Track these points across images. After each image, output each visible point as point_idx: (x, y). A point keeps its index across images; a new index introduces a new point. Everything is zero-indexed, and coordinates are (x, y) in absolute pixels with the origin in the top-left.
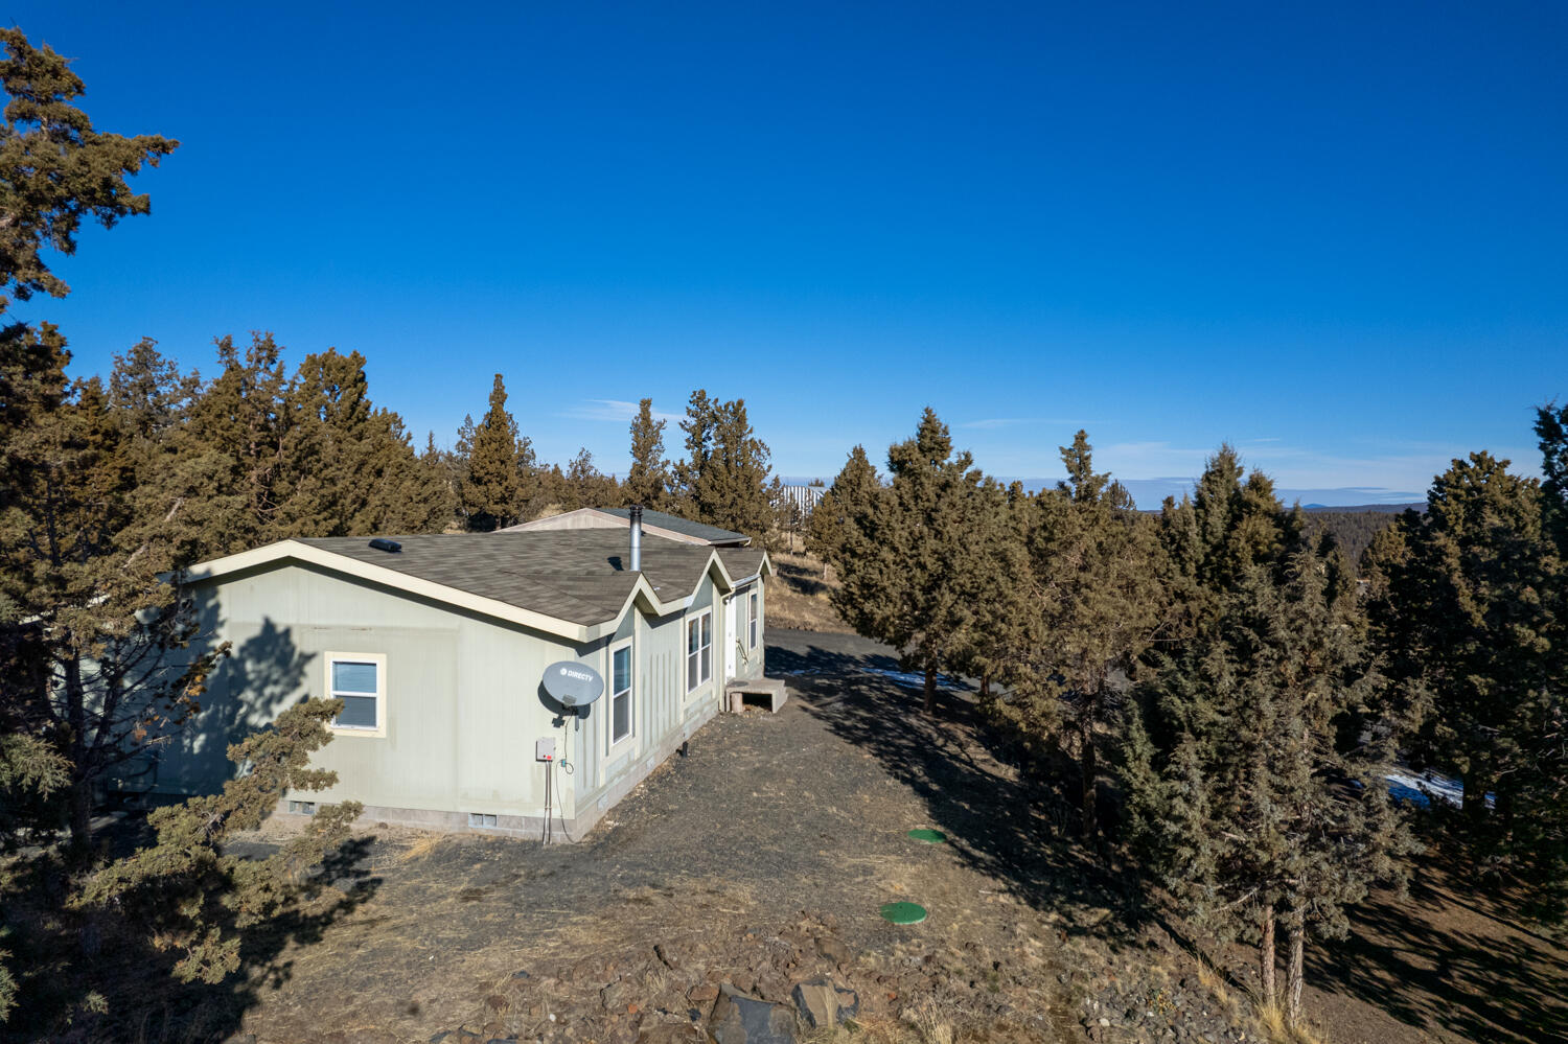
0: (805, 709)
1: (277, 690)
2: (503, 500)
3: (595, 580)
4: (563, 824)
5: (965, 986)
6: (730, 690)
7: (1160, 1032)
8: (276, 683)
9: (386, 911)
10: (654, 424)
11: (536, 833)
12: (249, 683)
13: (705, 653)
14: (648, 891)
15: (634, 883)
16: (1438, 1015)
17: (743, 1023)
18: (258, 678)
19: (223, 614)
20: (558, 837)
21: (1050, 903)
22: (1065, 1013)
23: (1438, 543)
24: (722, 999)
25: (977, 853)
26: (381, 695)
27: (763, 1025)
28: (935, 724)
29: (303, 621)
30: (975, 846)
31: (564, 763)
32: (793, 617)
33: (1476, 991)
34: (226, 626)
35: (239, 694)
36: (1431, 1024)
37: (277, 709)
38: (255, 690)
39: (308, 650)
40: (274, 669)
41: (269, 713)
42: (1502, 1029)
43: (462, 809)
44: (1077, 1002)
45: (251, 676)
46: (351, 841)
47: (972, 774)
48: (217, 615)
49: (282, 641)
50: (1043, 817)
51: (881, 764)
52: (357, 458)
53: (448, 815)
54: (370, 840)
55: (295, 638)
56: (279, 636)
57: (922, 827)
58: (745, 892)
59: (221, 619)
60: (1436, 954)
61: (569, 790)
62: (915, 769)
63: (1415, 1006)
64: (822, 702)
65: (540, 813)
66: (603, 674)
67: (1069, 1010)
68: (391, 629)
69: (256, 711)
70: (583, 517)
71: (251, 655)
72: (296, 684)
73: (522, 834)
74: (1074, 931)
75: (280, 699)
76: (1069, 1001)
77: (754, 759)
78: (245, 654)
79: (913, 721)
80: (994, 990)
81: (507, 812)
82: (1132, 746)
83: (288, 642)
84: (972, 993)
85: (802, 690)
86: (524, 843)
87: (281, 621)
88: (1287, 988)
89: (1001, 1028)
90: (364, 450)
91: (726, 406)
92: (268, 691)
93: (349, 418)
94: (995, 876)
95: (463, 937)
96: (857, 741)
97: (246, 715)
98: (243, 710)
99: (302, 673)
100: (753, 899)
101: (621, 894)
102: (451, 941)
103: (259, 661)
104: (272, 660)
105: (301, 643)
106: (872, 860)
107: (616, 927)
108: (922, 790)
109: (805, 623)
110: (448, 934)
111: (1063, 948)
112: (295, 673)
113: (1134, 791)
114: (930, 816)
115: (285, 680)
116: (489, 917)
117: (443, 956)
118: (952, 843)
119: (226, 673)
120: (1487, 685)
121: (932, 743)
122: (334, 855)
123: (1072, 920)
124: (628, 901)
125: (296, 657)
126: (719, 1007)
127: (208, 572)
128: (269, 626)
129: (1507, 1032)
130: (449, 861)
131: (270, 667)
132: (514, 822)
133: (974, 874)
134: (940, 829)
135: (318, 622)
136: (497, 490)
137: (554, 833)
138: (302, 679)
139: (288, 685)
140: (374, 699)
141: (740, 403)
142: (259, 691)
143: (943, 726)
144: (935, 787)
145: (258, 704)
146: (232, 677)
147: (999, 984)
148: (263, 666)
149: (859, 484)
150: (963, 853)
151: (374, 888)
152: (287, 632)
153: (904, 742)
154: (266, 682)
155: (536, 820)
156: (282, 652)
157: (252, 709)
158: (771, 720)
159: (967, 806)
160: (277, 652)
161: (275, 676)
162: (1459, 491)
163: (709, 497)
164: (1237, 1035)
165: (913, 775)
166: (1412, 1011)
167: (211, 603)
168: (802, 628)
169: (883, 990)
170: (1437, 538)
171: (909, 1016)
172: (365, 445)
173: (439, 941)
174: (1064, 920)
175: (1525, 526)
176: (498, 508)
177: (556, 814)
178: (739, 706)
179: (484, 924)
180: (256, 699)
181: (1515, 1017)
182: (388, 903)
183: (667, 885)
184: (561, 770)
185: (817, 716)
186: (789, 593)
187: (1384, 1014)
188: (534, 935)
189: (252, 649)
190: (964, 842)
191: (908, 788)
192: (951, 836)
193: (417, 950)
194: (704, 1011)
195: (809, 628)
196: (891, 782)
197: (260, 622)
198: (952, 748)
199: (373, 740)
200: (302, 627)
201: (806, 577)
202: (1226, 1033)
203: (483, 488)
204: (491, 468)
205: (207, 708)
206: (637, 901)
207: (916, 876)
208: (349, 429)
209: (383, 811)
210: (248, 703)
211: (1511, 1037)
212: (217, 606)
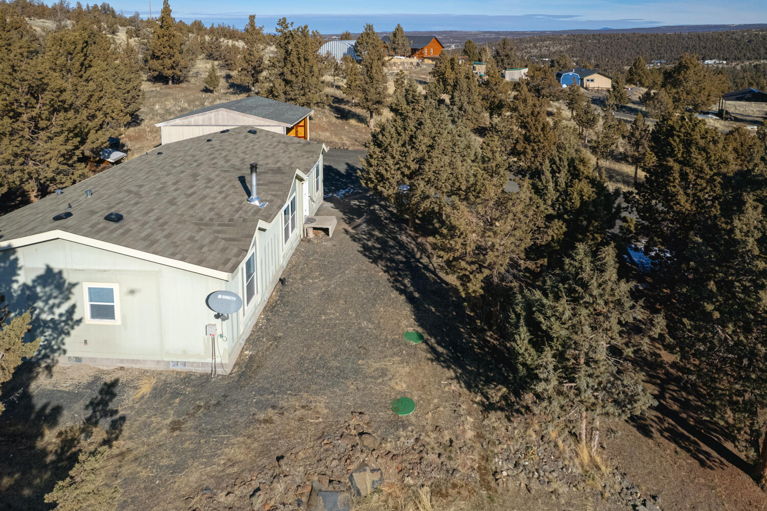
0: (346, 232)
1: (57, 301)
2: (173, 67)
3: (233, 226)
4: (222, 365)
5: (435, 456)
6: (306, 226)
7: (531, 476)
8: (56, 297)
9: (130, 444)
10: (257, 28)
11: (208, 370)
12: (39, 298)
13: (293, 219)
14: (271, 412)
15: (262, 406)
16: (658, 427)
17: (325, 506)
18: (45, 295)
19: (21, 263)
20: (220, 371)
21: (477, 386)
22: (485, 468)
23: (669, 164)
24: (313, 493)
25: (440, 349)
26: (117, 304)
27: (335, 504)
28: (415, 239)
29: (69, 267)
30: (439, 344)
31: (221, 336)
32: (337, 140)
33: (676, 407)
34: (23, 269)
35: (34, 303)
36: (656, 434)
37: (57, 311)
38: (43, 301)
39: (73, 281)
40: (54, 291)
41: (53, 313)
42: (686, 433)
43: (166, 359)
44: (491, 461)
45: (40, 295)
46: (105, 384)
47: (435, 281)
48: (17, 264)
49: (57, 277)
50: (472, 314)
51: (388, 279)
52: (87, 94)
53: (158, 362)
54: (115, 383)
55: (65, 275)
56: (56, 274)
57: (410, 329)
58: (321, 403)
59: (19, 266)
60: (659, 381)
61: (225, 349)
62: (406, 281)
63: (649, 422)
64: (355, 224)
65: (210, 360)
66: (241, 296)
67: (488, 466)
68: (120, 271)
69: (45, 312)
70: (221, 112)
71: (39, 284)
72: (68, 298)
73: (201, 370)
74: (488, 408)
75: (59, 306)
76: (487, 460)
77: (321, 284)
78: (36, 284)
79: (404, 238)
80: (450, 458)
81: (191, 360)
82: (520, 335)
83: (61, 278)
84: (439, 461)
85: (345, 213)
86: (202, 375)
87: (56, 267)
88: (591, 438)
89: (454, 486)
90: (91, 89)
91: (298, 29)
92: (51, 302)
93: (81, 71)
94: (449, 367)
95: (174, 463)
96: (375, 261)
97: (39, 315)
98: (37, 312)
99: (70, 293)
100: (326, 407)
101: (256, 417)
102: (167, 467)
103: (44, 287)
104: (52, 286)
105: (69, 278)
106: (387, 363)
107: (256, 445)
108: (411, 299)
109: (344, 144)
110: (165, 462)
111: (484, 423)
112: (66, 293)
113: (520, 354)
114: (415, 320)
115: (61, 296)
116: (187, 445)
117: (163, 479)
118: (426, 342)
119: (25, 294)
120: (691, 325)
121: (414, 257)
122: (97, 398)
123: (488, 399)
124: (260, 422)
125: (66, 285)
126: (312, 498)
127: (9, 245)
128: (49, 270)
129: (688, 434)
130: (161, 396)
131: (51, 290)
132: (195, 365)
133: (439, 367)
134: (420, 330)
135: (77, 267)
136: (169, 62)
137: (218, 370)
138: (71, 296)
139: (63, 298)
140: (113, 306)
141: (306, 27)
142: (46, 302)
143: (419, 240)
144: (417, 295)
145: (46, 309)
146: (28, 295)
147: (453, 455)
148: (47, 289)
149: (371, 68)
150: (433, 350)
151: (121, 425)
152: (60, 272)
153: (400, 257)
154: (50, 297)
155: (207, 364)
156: (58, 282)
157: (42, 311)
158: (329, 244)
159: (433, 310)
160: (55, 282)
161: (55, 294)
162: (680, 134)
163: (289, 77)
164: (567, 470)
165: (405, 286)
166: (647, 425)
167: (12, 257)
168: (342, 148)
169: (395, 464)
170: (669, 161)
171: (408, 481)
172: (92, 85)
173: (161, 468)
174: (484, 400)
175: (711, 157)
176: (170, 72)
177: (218, 360)
178: (311, 235)
179: (184, 451)
180: (44, 306)
181: (692, 423)
182: (131, 438)
183: (280, 405)
184: (220, 339)
185: (354, 239)
186: (334, 120)
187: (634, 430)
188: (212, 456)
189: (39, 281)
190: (433, 340)
191: (403, 297)
192: (426, 336)
193: (149, 476)
194: (304, 499)
195: (346, 147)
196: (395, 294)
197: (44, 267)
198: (425, 260)
199: (113, 327)
200: (68, 270)
201: (343, 106)
202: (562, 469)
203: (160, 61)
204: (165, 51)
205: (15, 311)
206: (266, 421)
207: (410, 374)
208: (81, 77)
209: (122, 361)
210: (40, 308)
211: (689, 438)
212: (16, 260)
